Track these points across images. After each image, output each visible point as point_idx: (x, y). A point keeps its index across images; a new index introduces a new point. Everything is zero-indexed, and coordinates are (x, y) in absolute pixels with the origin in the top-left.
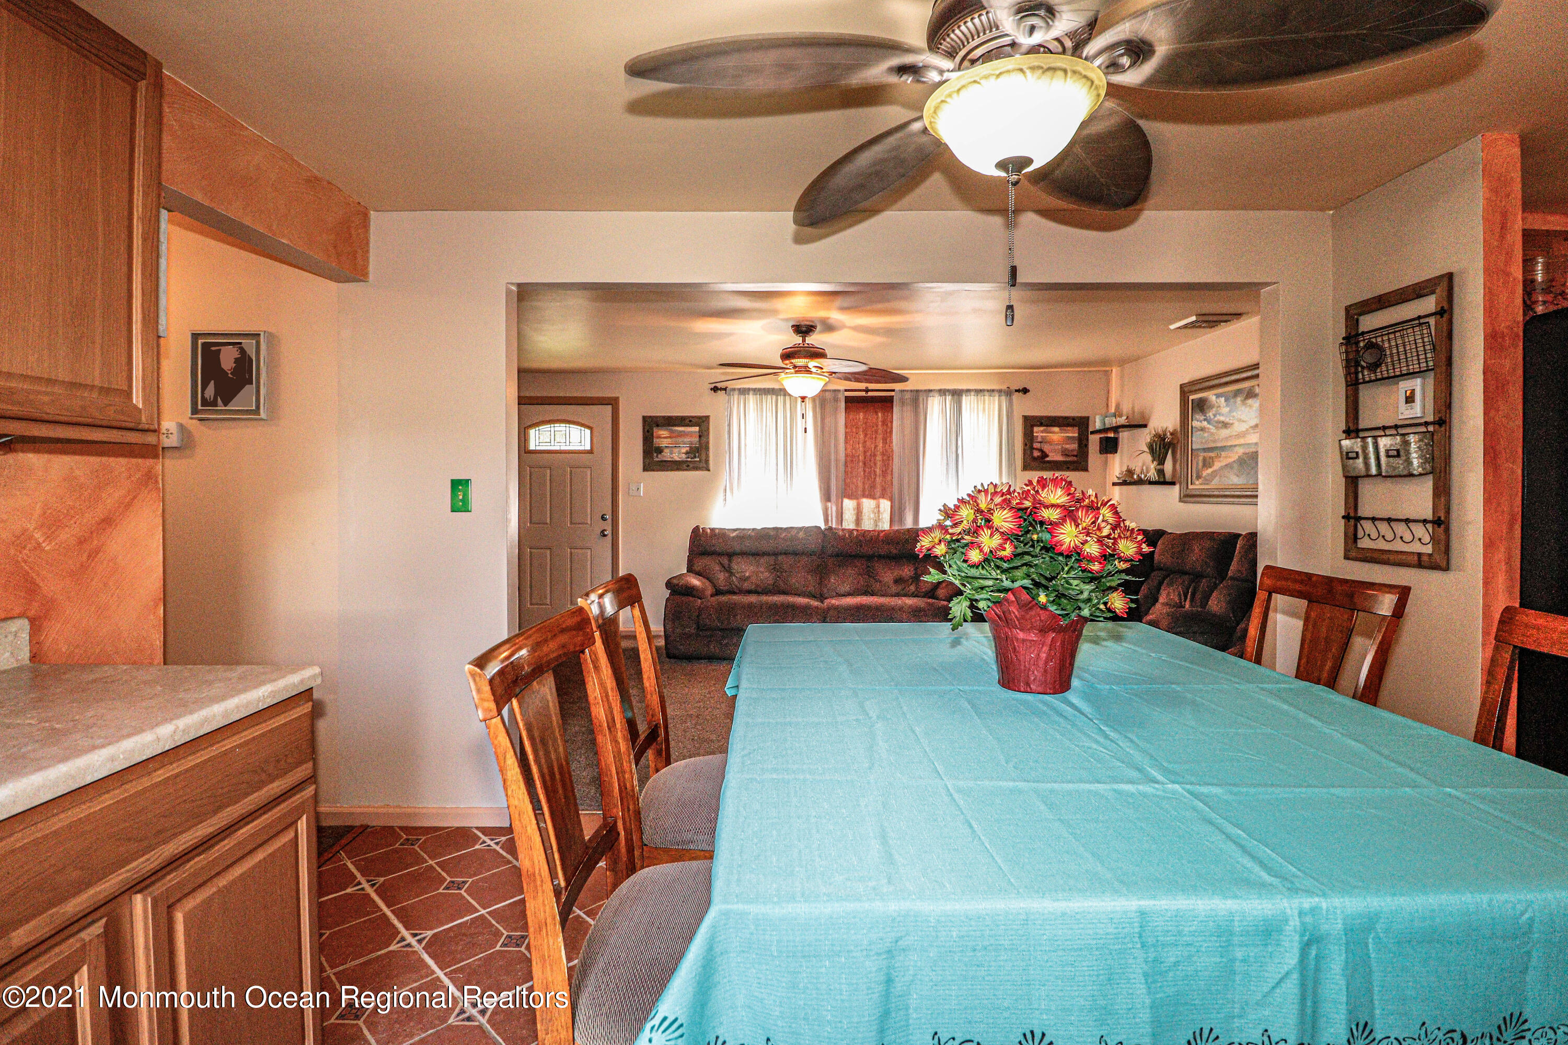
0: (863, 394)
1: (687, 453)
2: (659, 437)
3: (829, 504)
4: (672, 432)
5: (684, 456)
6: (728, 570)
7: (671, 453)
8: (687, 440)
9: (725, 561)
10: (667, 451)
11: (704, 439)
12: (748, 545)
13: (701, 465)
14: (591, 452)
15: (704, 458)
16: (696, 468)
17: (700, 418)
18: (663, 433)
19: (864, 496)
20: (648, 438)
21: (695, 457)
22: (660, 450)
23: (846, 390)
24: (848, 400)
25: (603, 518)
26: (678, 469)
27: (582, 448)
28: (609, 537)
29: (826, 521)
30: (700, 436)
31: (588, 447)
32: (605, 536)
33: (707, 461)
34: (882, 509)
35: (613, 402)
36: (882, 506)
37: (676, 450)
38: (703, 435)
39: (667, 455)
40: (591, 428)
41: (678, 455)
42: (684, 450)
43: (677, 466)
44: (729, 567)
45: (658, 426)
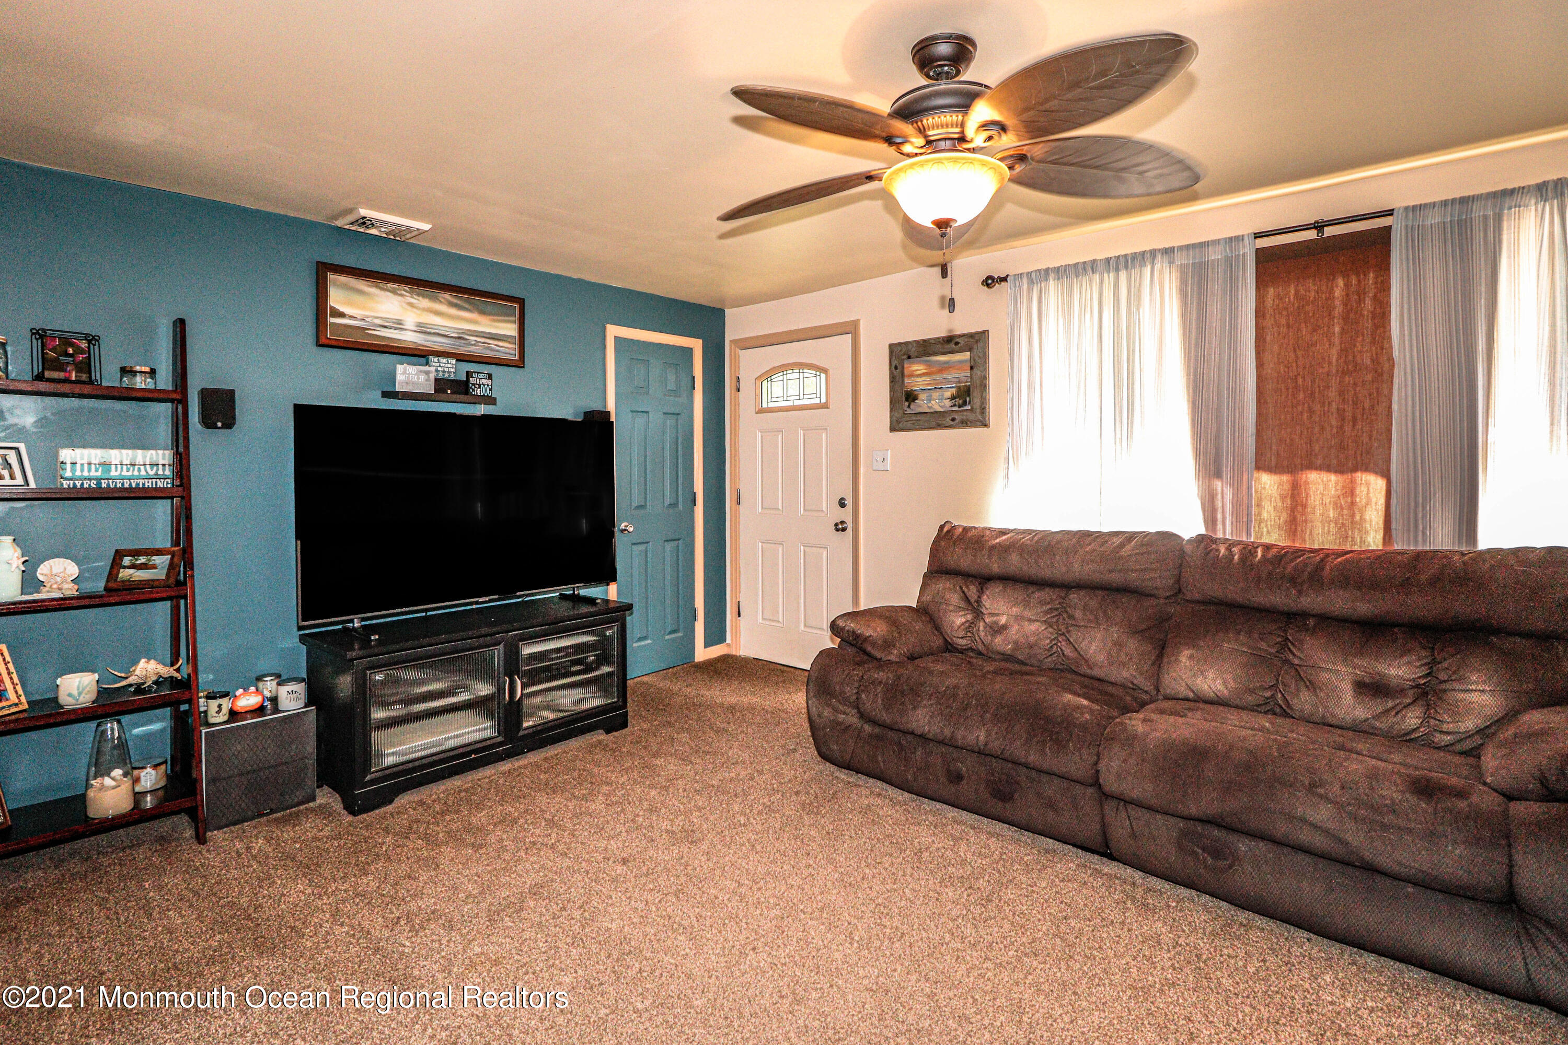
0: (1312, 235)
1: (953, 398)
2: (911, 375)
3: (1218, 484)
4: (929, 364)
5: (948, 403)
6: (976, 610)
7: (930, 400)
8: (953, 375)
9: (972, 592)
10: (923, 396)
11: (977, 372)
12: (1014, 564)
13: (972, 416)
14: (825, 406)
15: (977, 401)
16: (965, 424)
17: (971, 336)
18: (917, 368)
19: (1311, 466)
20: (897, 375)
21: (965, 403)
22: (911, 397)
23: (1258, 236)
24: (1262, 255)
25: (842, 504)
26: (939, 426)
27: (817, 401)
28: (849, 531)
29: (1210, 519)
30: (972, 368)
31: (823, 400)
32: (844, 530)
33: (984, 410)
34: (1360, 500)
35: (851, 329)
36: (1361, 491)
37: (935, 395)
38: (979, 364)
39: (923, 404)
40: (825, 371)
41: (938, 402)
42: (948, 394)
43: (936, 421)
44: (979, 602)
45: (909, 357)
